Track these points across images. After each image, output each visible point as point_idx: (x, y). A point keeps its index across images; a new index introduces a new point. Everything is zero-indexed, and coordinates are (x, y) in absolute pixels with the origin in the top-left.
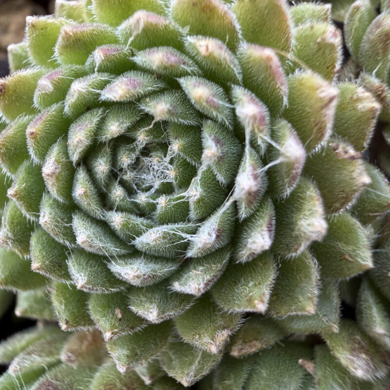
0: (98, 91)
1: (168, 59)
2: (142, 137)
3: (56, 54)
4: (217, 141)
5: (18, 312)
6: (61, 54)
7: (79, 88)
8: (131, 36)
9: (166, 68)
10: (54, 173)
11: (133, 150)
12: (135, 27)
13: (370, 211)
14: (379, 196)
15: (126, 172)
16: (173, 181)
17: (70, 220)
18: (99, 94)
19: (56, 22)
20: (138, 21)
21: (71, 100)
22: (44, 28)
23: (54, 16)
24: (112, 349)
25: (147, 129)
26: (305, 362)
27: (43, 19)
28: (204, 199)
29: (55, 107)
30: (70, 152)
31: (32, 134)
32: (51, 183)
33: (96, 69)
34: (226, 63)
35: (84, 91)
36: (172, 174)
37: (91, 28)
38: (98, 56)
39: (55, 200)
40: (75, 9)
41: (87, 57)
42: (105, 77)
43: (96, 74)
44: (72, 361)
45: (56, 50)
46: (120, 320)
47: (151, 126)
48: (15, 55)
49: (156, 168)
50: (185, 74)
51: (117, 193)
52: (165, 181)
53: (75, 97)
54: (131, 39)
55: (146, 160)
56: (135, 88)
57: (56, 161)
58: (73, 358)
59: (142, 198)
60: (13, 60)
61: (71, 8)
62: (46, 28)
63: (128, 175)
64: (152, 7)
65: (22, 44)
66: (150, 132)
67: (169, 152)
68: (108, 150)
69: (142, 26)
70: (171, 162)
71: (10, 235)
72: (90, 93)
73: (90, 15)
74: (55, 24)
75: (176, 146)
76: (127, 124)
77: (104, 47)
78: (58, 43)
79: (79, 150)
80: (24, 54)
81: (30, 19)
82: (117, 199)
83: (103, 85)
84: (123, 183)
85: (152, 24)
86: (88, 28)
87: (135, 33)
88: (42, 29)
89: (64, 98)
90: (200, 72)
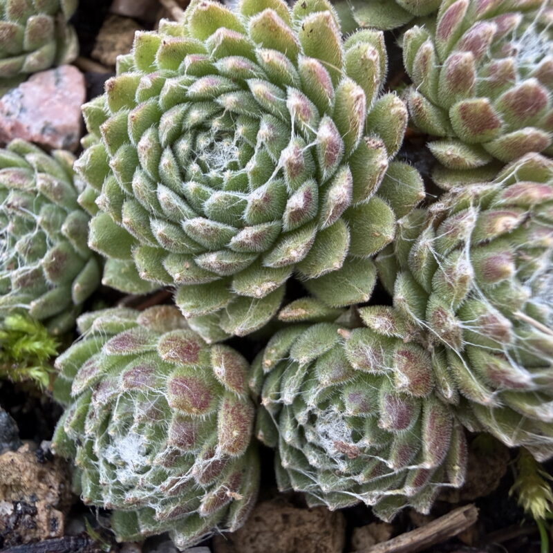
0: (185, 87)
1: (239, 64)
2: (216, 124)
3: (156, 61)
4: (271, 127)
5: (104, 282)
6: (160, 61)
7: (170, 84)
8: (214, 47)
9: (237, 71)
10: (147, 147)
11: (209, 136)
12: (217, 40)
13: (405, 204)
14: (411, 190)
15: (202, 153)
16: (238, 160)
17: (156, 187)
18: (187, 90)
19: (159, 37)
20: (219, 36)
21: (164, 93)
22: (149, 41)
23: (157, 32)
24: (179, 303)
25: (220, 118)
26: (343, 331)
27: (148, 34)
28: (258, 172)
29: (152, 101)
30: (160, 135)
31: (133, 117)
32: (143, 155)
33: (185, 72)
34: (283, 69)
35: (175, 86)
36: (237, 153)
37: (185, 41)
38: (188, 61)
39: (145, 174)
40: (176, 29)
41: (180, 62)
42: (191, 78)
43: (185, 75)
44: (146, 325)
45: (157, 57)
46: (187, 269)
47: (223, 115)
48: (122, 64)
49: (225, 150)
50: (251, 77)
51: (194, 168)
52: (231, 160)
53: (168, 91)
54: (215, 50)
55: (218, 145)
56: (213, 84)
57: (149, 138)
58: (148, 322)
59: (213, 174)
60: (120, 68)
61: (173, 27)
62: (150, 41)
63: (204, 156)
64: (236, 28)
65: (128, 55)
66: (223, 120)
67: (235, 136)
68: (190, 135)
69: (222, 38)
70: (237, 144)
71: (107, 199)
72: (179, 88)
73: (186, 32)
74: (157, 38)
75: (240, 130)
76: (205, 113)
77: (194, 55)
78: (158, 51)
79: (167, 131)
80: (129, 64)
81: (138, 33)
82: (194, 173)
83: (190, 84)
84: (199, 162)
85: (230, 38)
86: (183, 40)
87: (217, 45)
88: (147, 42)
89: (159, 94)
90: (265, 76)
